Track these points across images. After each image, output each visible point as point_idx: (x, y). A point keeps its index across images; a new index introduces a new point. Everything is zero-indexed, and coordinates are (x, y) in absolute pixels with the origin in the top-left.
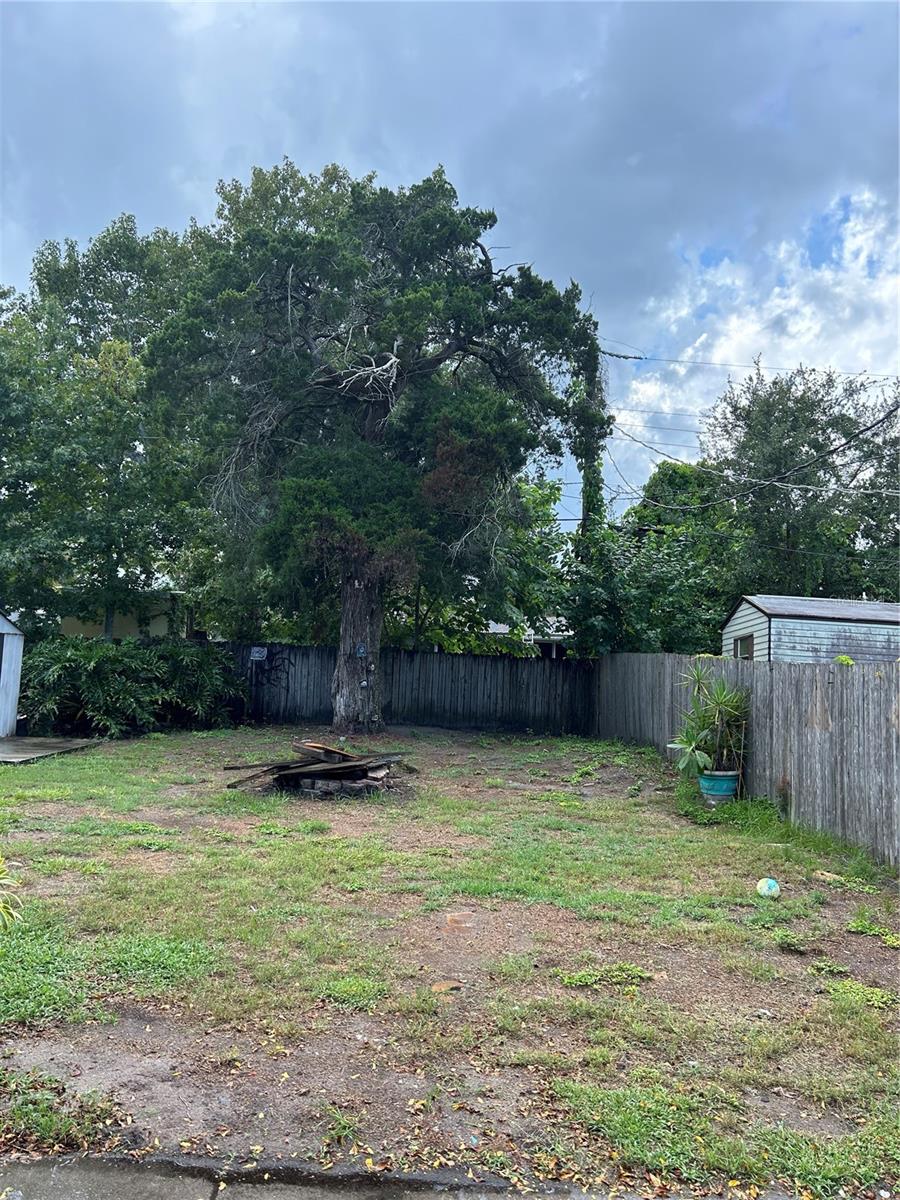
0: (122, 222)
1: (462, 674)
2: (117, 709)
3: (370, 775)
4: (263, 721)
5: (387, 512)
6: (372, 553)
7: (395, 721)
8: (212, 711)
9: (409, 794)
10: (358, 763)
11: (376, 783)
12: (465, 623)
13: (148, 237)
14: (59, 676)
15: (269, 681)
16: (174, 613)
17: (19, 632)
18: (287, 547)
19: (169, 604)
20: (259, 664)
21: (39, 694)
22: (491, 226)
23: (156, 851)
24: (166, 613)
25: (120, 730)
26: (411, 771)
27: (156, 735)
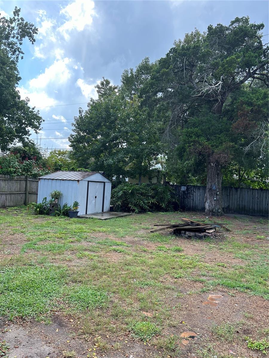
0: (145, 60)
1: (256, 196)
2: (138, 204)
3: (207, 231)
4: (185, 210)
5: (220, 138)
6: (213, 153)
7: (231, 212)
8: (167, 206)
9: (223, 239)
10: (202, 227)
11: (209, 234)
12: (259, 178)
13: (153, 63)
14: (122, 194)
15: (187, 197)
16: (159, 176)
17: (110, 182)
18: (184, 152)
19: (157, 173)
20: (184, 192)
21: (117, 199)
22: (262, 29)
23: (119, 252)
24: (156, 176)
25: (138, 211)
26: (228, 230)
27: (149, 213)
